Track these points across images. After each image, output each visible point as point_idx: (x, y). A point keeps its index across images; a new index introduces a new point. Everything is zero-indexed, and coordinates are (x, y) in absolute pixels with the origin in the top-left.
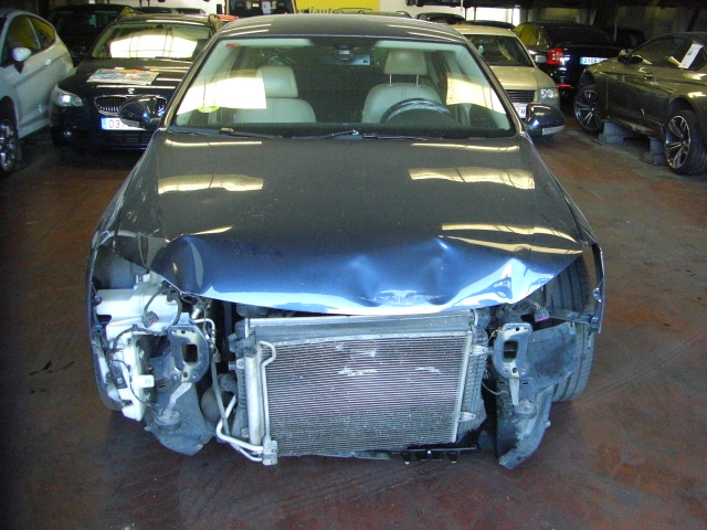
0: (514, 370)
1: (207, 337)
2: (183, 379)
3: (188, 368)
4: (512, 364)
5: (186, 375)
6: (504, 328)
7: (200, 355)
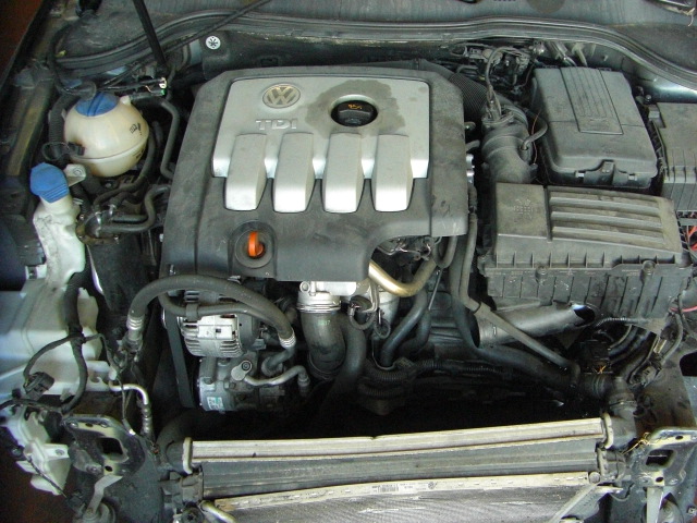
0: (659, 480)
1: (132, 432)
2: (106, 472)
3: (110, 462)
4: (659, 473)
5: (109, 469)
6: (656, 436)
7: (125, 450)
